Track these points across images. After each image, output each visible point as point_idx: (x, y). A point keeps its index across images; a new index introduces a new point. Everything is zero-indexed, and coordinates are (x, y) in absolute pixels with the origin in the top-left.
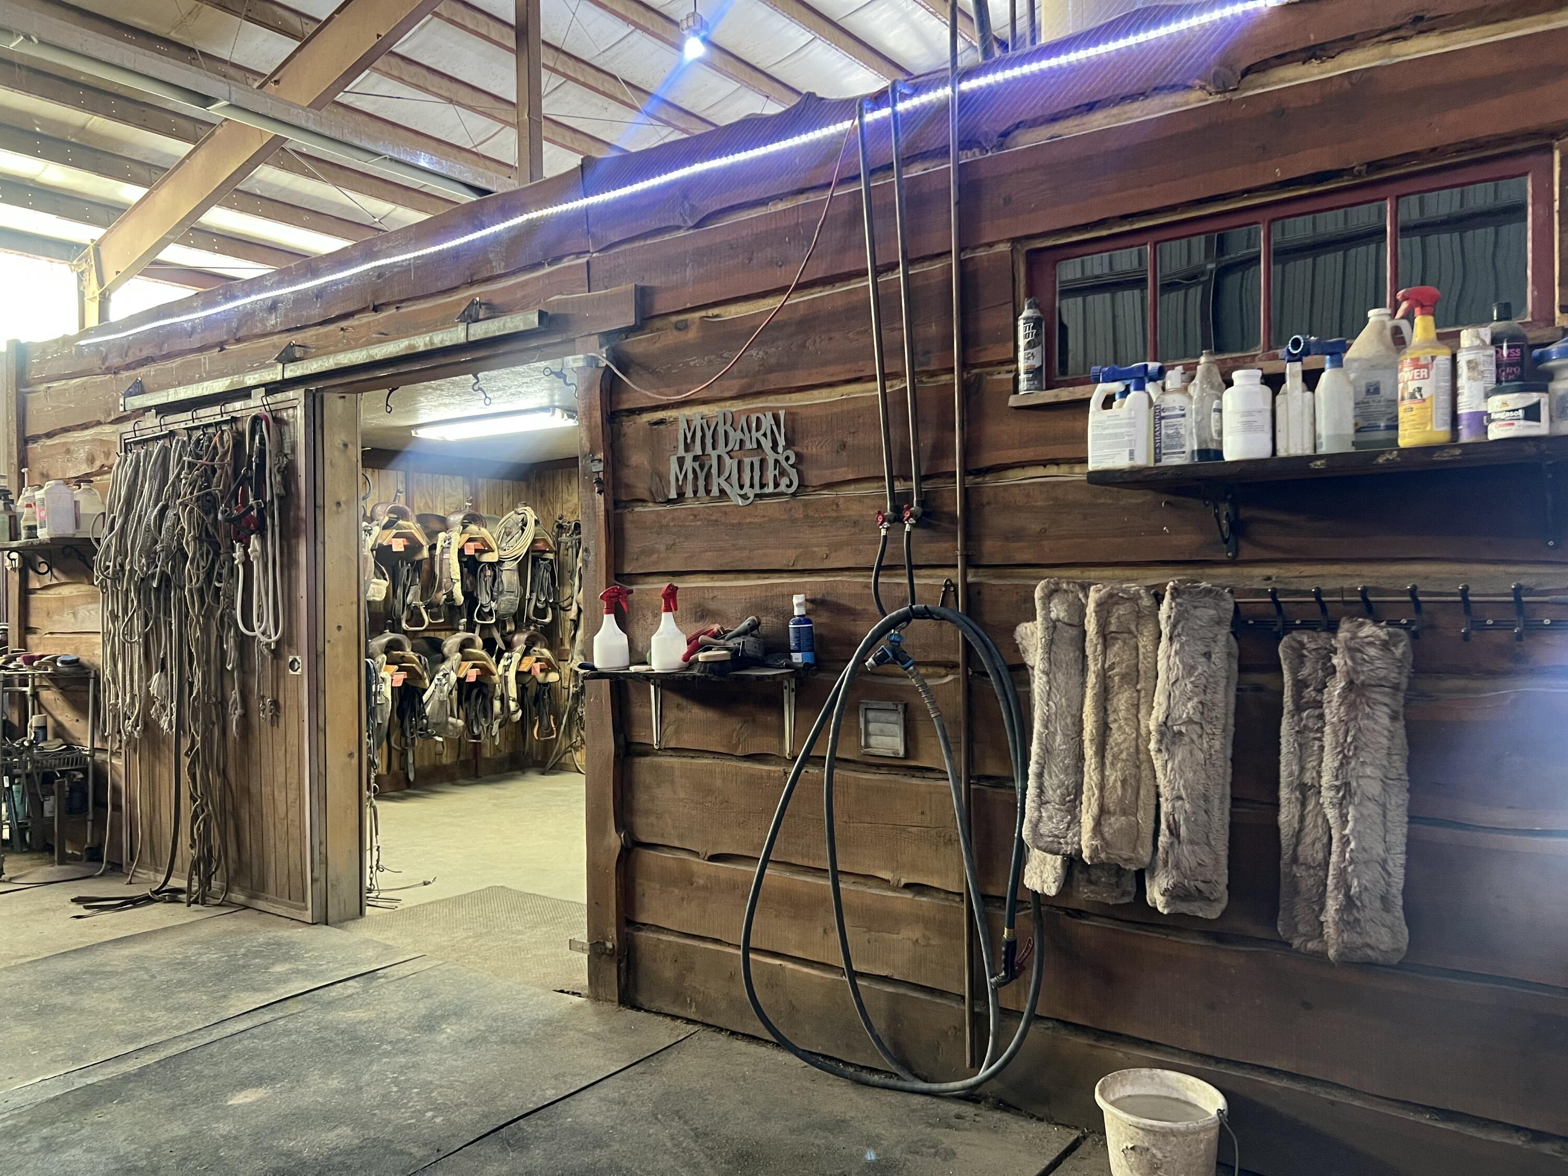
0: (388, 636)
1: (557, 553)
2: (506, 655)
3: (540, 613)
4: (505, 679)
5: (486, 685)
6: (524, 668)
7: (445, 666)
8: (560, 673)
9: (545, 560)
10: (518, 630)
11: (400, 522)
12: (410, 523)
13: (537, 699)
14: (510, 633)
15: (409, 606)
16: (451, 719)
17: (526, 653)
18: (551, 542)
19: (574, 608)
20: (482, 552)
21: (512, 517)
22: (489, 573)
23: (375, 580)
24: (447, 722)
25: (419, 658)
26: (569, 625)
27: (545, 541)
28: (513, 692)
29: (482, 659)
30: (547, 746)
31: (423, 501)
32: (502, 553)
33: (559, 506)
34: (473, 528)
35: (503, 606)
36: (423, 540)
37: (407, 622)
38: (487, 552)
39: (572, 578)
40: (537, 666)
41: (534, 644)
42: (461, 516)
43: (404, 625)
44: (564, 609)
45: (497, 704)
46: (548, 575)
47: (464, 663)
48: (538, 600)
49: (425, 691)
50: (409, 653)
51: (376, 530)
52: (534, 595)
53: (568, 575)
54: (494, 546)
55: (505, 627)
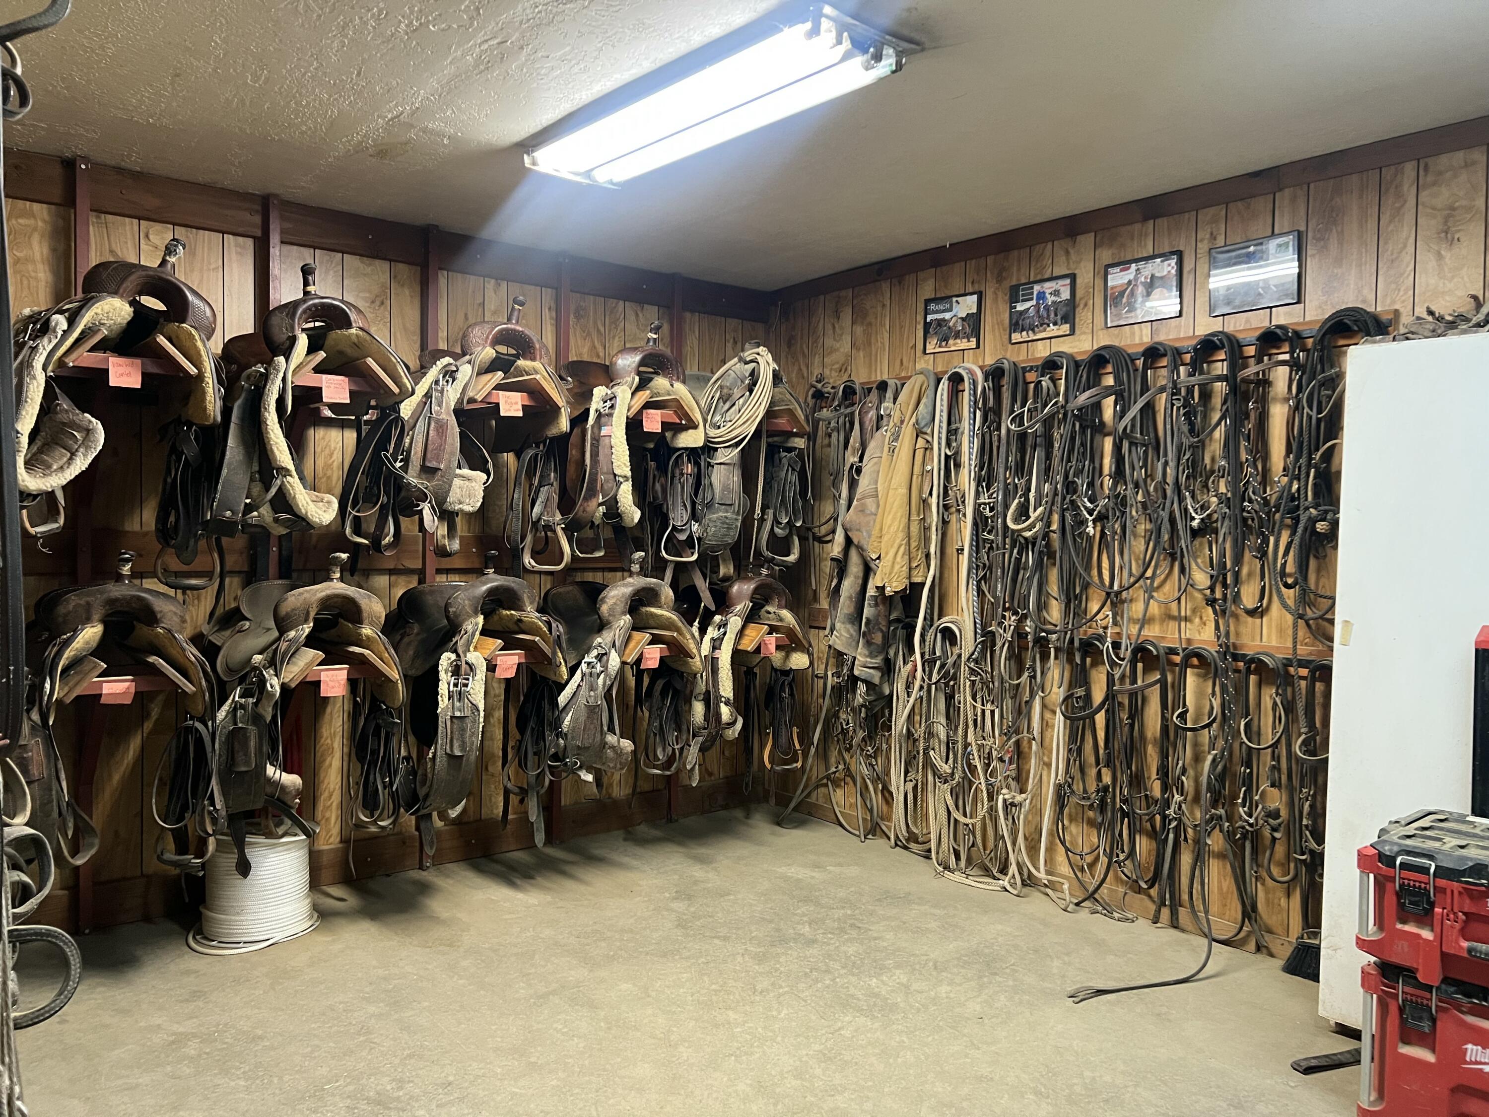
0: (493, 580)
1: (812, 437)
2: (717, 618)
3: (781, 545)
4: (713, 663)
5: (681, 675)
6: (748, 644)
7: (602, 640)
8: (810, 655)
9: (790, 450)
10: (741, 573)
11: (521, 363)
12: (537, 364)
13: (771, 695)
14: (727, 579)
15: (536, 524)
16: (611, 739)
17: (751, 617)
18: (801, 416)
19: (839, 537)
20: (678, 429)
21: (734, 368)
22: (689, 468)
23: (466, 472)
24: (604, 744)
25: (549, 624)
26: (827, 567)
27: (791, 413)
28: (726, 688)
29: (670, 626)
30: (788, 780)
31: (588, 344)
32: (712, 433)
33: (817, 360)
34: (661, 382)
35: (712, 530)
36: (558, 398)
37: (535, 555)
38: (686, 428)
39: (836, 484)
40: (771, 641)
41: (767, 601)
42: (637, 358)
43: (528, 560)
44: (821, 540)
45: (699, 708)
46: (794, 478)
47: (637, 635)
48: (776, 522)
49: (562, 687)
50: (531, 614)
51: (465, 371)
52: (770, 512)
53: (827, 481)
54: (697, 416)
55: (715, 570)
